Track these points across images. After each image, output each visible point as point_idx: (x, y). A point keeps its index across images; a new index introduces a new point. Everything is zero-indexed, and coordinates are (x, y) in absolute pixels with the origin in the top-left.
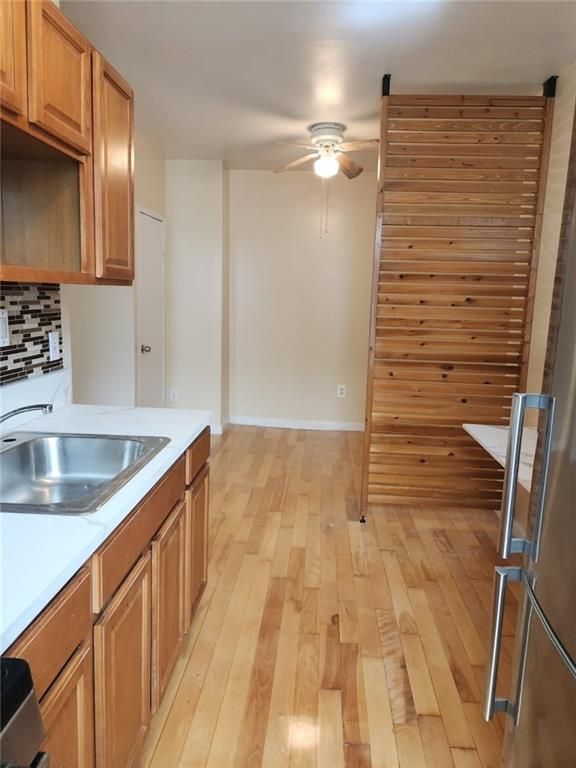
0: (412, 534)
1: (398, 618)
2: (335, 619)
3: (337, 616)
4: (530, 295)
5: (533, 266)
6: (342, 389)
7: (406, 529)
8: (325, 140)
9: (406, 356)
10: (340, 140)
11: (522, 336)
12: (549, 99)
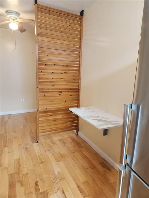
0: (54, 143)
1: (57, 174)
2: (36, 184)
3: (37, 182)
4: (80, 71)
5: (80, 63)
6: (23, 100)
7: (51, 142)
8: (13, 17)
9: (49, 89)
10: (18, 18)
11: (78, 82)
12: (82, 17)
